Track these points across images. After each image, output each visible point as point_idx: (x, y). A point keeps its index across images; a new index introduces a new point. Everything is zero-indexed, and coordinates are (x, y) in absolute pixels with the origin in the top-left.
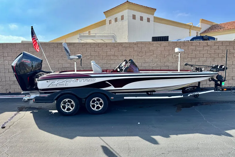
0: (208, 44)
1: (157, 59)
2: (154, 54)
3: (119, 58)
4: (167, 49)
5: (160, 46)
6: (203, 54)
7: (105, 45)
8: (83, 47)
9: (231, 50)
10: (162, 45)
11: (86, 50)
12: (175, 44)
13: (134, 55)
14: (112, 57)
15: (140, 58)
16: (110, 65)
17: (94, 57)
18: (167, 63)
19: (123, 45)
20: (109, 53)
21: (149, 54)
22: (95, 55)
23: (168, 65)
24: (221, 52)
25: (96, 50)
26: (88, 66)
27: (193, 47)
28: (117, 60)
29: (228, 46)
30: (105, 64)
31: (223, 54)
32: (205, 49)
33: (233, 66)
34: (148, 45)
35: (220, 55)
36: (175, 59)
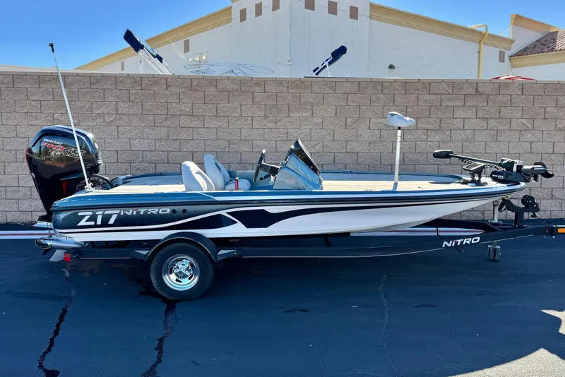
0: (480, 89)
1: (324, 133)
2: (314, 115)
3: (206, 125)
4: (352, 102)
5: (332, 91)
6: (464, 119)
7: (164, 82)
8: (93, 87)
9: (548, 110)
10: (338, 90)
11: (102, 95)
12: (380, 88)
13: (252, 117)
14: (184, 121)
15: (272, 125)
16: (177, 144)
17: (126, 117)
18: (355, 144)
19: (220, 86)
20: (174, 108)
21: (298, 115)
22: (132, 111)
23: (356, 150)
24: (520, 115)
25: (132, 98)
26: (107, 145)
27: (432, 97)
28: (201, 131)
29: (540, 98)
30: (161, 140)
31: (525, 121)
32: (469, 104)
33: (553, 157)
34: (297, 87)
35: (514, 123)
36: (377, 133)
